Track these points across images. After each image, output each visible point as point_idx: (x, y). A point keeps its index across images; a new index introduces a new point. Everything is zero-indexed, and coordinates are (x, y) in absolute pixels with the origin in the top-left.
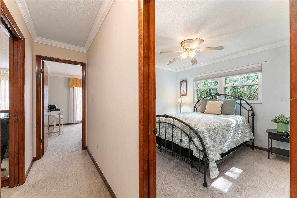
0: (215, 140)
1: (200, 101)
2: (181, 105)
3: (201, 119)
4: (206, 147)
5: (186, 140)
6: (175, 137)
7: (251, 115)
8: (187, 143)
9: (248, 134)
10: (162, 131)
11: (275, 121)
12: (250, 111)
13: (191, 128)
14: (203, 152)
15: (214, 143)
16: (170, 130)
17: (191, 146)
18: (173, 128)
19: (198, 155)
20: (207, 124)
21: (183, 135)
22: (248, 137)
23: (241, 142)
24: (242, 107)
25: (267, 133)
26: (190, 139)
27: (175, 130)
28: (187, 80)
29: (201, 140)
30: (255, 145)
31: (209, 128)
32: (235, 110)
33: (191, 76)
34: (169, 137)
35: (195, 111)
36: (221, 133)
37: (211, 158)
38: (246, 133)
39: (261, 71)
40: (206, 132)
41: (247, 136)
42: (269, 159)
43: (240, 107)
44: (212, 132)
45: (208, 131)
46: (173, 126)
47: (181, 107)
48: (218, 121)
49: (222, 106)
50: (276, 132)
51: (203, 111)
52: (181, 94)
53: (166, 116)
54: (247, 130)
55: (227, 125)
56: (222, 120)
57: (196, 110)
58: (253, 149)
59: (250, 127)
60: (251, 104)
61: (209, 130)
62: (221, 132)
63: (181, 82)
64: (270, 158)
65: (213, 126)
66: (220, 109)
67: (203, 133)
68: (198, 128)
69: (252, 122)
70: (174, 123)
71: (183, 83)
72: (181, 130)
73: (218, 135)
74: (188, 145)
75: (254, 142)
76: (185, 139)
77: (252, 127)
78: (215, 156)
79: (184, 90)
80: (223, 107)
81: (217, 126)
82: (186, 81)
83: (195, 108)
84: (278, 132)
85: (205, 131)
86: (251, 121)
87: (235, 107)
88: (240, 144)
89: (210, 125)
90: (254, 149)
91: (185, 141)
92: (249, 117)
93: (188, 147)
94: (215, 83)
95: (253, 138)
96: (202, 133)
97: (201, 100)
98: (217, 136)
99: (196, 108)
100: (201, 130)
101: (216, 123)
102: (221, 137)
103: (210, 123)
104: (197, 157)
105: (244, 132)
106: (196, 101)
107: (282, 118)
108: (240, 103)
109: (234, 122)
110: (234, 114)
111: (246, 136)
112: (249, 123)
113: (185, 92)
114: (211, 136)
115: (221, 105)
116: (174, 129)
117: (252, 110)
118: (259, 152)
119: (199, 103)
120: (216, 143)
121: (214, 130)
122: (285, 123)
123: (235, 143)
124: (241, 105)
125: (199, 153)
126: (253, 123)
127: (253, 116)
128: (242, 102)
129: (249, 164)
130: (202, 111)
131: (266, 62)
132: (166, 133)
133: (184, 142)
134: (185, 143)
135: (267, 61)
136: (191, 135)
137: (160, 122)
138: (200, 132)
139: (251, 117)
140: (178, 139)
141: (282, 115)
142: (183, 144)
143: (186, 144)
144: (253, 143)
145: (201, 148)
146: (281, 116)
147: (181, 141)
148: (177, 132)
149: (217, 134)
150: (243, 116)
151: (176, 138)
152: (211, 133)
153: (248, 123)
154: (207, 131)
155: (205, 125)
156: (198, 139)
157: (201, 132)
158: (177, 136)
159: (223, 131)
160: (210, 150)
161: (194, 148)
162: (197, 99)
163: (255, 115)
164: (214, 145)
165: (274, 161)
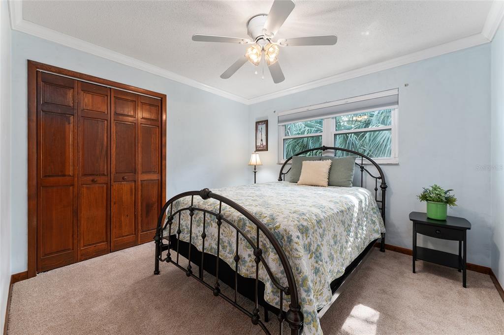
0: (319, 255)
1: (290, 162)
2: (255, 169)
3: (289, 199)
4: (299, 279)
5: (249, 256)
6: (224, 247)
7: (381, 187)
8: (250, 264)
9: (378, 226)
10: (197, 231)
11: (425, 197)
12: (379, 178)
13: (260, 226)
14: (287, 294)
15: (317, 262)
16: (213, 229)
17: (260, 272)
18: (219, 224)
19: (278, 299)
20: (300, 215)
21: (243, 243)
22: (377, 231)
23: (367, 244)
24: (364, 172)
25: (412, 222)
26: (259, 256)
27: (225, 230)
28: (267, 120)
29: (284, 260)
30: (386, 242)
31: (305, 224)
32: (353, 177)
33: (274, 112)
34: (210, 245)
35: (281, 180)
36: (331, 233)
37: (310, 313)
38: (374, 223)
39: (397, 103)
40: (298, 237)
41: (375, 228)
42: (414, 272)
43: (362, 171)
44: (313, 233)
45: (302, 233)
46: (220, 218)
47: (255, 172)
48: (325, 203)
49: (330, 169)
50: (425, 220)
51: (295, 181)
52: (256, 148)
53: (206, 194)
54: (376, 216)
55: (342, 212)
56: (333, 199)
57: (283, 178)
58: (384, 251)
59: (379, 209)
60: (380, 166)
61: (304, 230)
62: (332, 229)
63: (257, 123)
64: (416, 270)
65: (315, 218)
66: (327, 176)
67: (290, 240)
68: (278, 224)
69: (381, 200)
70: (222, 212)
71: (260, 127)
72: (238, 231)
73: (326, 238)
74: (254, 269)
75: (385, 239)
76: (247, 254)
77: (382, 209)
78: (319, 297)
79: (262, 140)
80: (332, 172)
81: (322, 217)
82: (266, 122)
83: (281, 173)
84: (428, 218)
85: (295, 233)
86: (380, 198)
87: (352, 172)
88: (365, 247)
89: (307, 215)
90: (386, 250)
91: (247, 259)
92: (376, 190)
93: (254, 276)
94: (317, 130)
95: (384, 230)
96: (288, 238)
97: (291, 158)
98: (324, 242)
99: (283, 174)
100: (286, 231)
101: (321, 207)
102: (332, 242)
103: (308, 208)
104: (274, 305)
105: (370, 222)
106: (283, 162)
107: (437, 192)
108: (362, 164)
109: (356, 202)
110: (352, 185)
111: (374, 230)
112: (377, 201)
113: (265, 144)
114: (310, 244)
115: (328, 167)
116: (222, 228)
117: (382, 177)
118: (395, 257)
119: (289, 164)
120: (322, 261)
121: (316, 228)
122: (442, 201)
123: (358, 248)
124: (362, 168)
125: (279, 294)
126: (383, 201)
127: (384, 187)
128: (366, 161)
129: (384, 292)
130: (293, 180)
131: (405, 86)
132: (204, 236)
133: (245, 262)
134: (247, 264)
135: (408, 85)
136: (260, 244)
137: (192, 210)
138: (283, 237)
139: (380, 191)
140: (231, 252)
141: (436, 186)
142: (243, 267)
143: (248, 266)
144: (383, 239)
145: (285, 283)
146: (435, 188)
147: (237, 258)
148: (229, 235)
149: (322, 236)
150: (366, 188)
151: (228, 251)
152: (310, 236)
153: (375, 201)
154: (299, 234)
155: (295, 216)
156: (277, 256)
157: (285, 237)
158: (230, 246)
159: (336, 227)
160: (305, 288)
161: (269, 280)
162: (285, 157)
163: (386, 187)
164: (316, 268)
165: (423, 276)
